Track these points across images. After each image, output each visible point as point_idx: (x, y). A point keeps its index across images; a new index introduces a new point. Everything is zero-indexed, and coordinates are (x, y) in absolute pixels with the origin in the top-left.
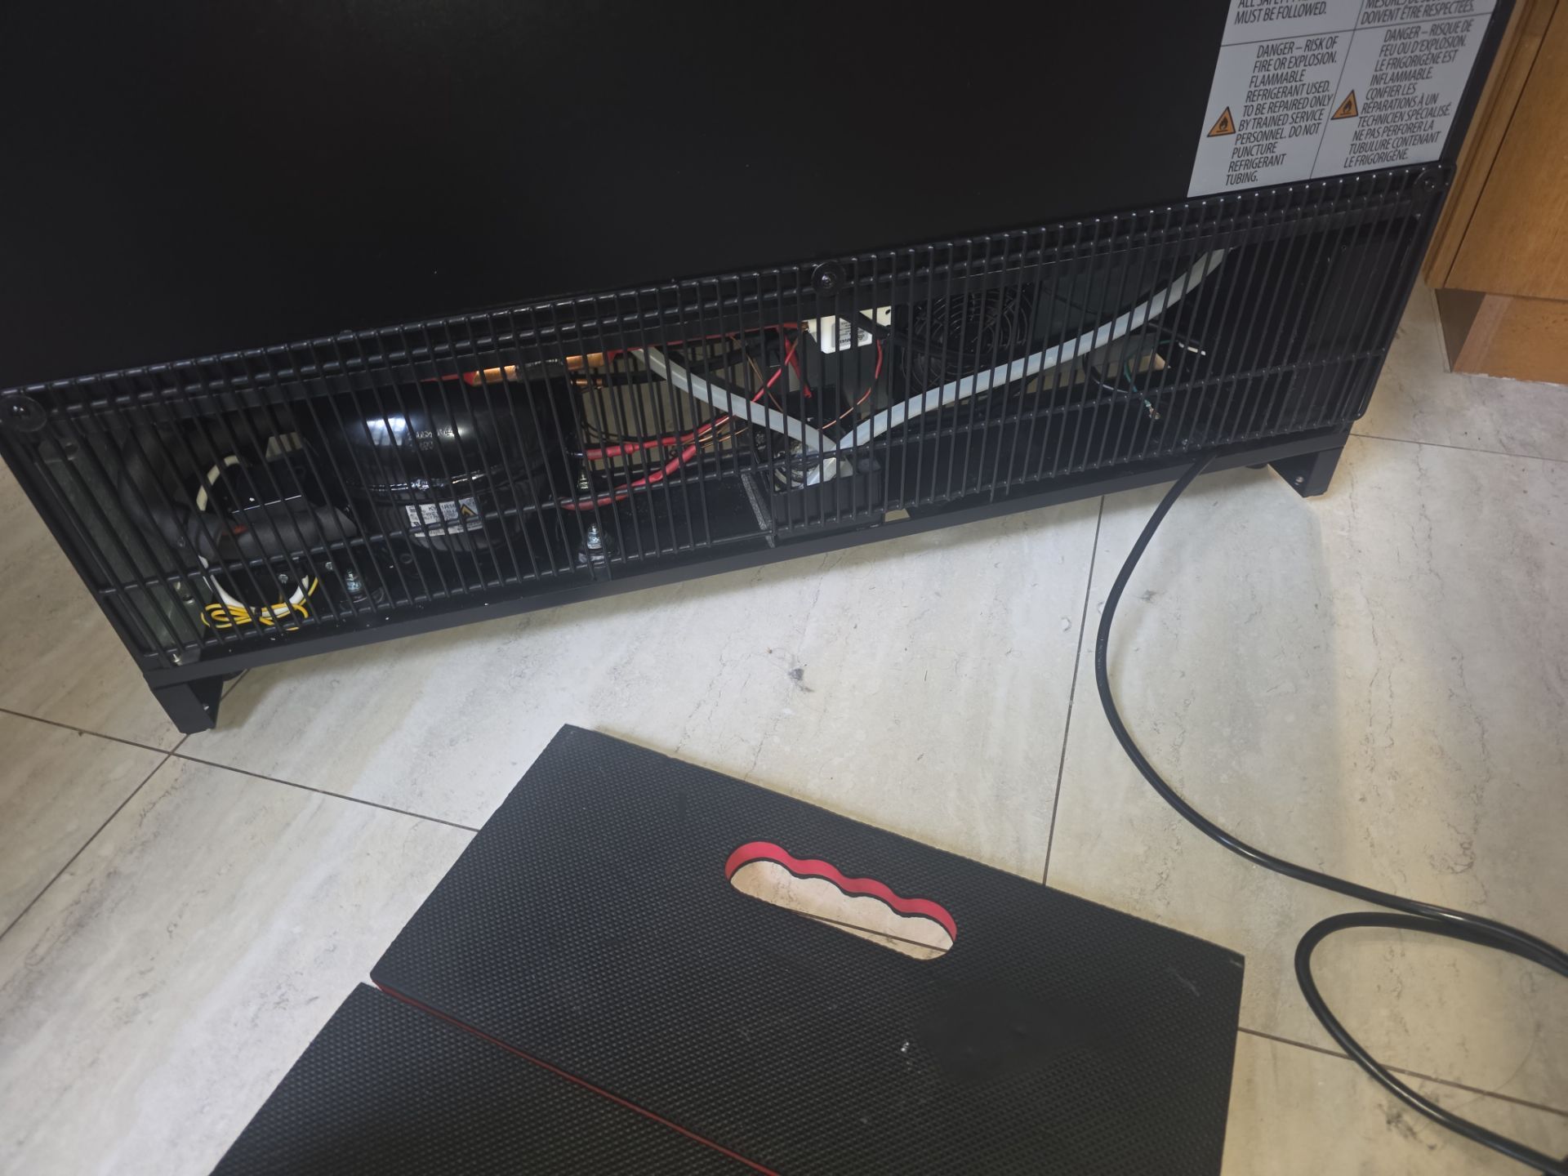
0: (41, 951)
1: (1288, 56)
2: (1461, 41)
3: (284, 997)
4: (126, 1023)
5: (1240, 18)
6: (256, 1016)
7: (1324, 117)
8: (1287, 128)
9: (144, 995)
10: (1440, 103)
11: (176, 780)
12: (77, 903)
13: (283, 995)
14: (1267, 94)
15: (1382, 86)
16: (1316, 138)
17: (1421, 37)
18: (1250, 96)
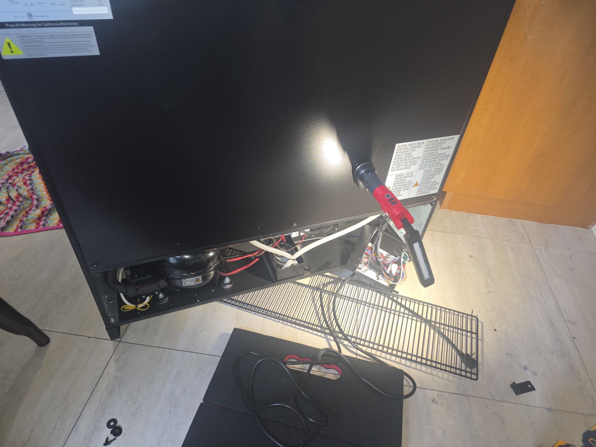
0: (103, 400)
1: (402, 177)
2: (441, 171)
3: (176, 404)
4: (135, 416)
5: (392, 171)
6: (170, 410)
7: (411, 187)
8: (402, 189)
9: (137, 408)
10: (437, 182)
11: (124, 349)
12: (108, 386)
13: (175, 404)
14: (398, 183)
15: (424, 180)
16: (409, 191)
17: (432, 171)
18: (394, 184)
